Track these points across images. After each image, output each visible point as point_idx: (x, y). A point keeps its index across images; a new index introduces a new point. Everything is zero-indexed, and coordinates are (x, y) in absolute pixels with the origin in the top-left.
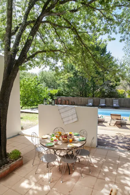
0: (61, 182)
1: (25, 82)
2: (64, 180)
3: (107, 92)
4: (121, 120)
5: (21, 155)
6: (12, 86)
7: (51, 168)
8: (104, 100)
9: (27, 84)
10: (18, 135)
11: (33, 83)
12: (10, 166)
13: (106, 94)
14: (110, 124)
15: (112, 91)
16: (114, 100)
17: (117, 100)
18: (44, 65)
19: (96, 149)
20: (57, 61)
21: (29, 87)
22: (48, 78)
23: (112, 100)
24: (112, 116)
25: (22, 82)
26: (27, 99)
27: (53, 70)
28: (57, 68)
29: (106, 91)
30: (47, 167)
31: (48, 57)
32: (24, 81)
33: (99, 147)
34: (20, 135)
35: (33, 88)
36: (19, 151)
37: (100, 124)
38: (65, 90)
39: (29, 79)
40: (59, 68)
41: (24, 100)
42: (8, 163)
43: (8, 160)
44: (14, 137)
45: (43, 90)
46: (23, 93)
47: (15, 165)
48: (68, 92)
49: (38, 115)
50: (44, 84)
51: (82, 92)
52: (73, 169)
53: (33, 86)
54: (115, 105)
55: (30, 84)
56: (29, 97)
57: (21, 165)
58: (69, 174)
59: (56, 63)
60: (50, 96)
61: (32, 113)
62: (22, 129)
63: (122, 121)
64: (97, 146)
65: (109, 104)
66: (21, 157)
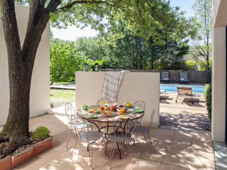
0: (109, 168)
1: (58, 49)
2: (112, 166)
3: (172, 62)
4: (191, 95)
5: (50, 134)
6: (40, 40)
7: (93, 151)
8: (167, 73)
9: (60, 52)
10: (47, 113)
11: (68, 50)
12: (33, 147)
13: (169, 65)
14: (176, 101)
15: (178, 61)
16: (181, 73)
17: (186, 73)
18: (84, 24)
19: (157, 130)
20: (102, 16)
21: (63, 56)
22: (89, 47)
23: (179, 73)
24: (179, 90)
25: (53, 50)
26: (59, 71)
27: (96, 29)
28: (102, 26)
29: (170, 61)
30: (88, 151)
31: (89, 12)
32: (55, 49)
33: (162, 127)
34: (48, 114)
35: (67, 57)
36: (47, 129)
37: (163, 101)
38: (112, 60)
39: (62, 45)
40: (105, 26)
41: (56, 74)
42: (30, 143)
43: (31, 140)
44: (39, 116)
45: (82, 60)
46: (54, 63)
47: (41, 147)
48: (117, 64)
49: (74, 91)
50: (83, 53)
51: (137, 63)
52: (126, 153)
53: (67, 55)
54: (182, 79)
55: (63, 52)
56: (63, 69)
57: (49, 147)
58: (120, 158)
59: (101, 20)
60: (91, 68)
61: (67, 89)
62: (52, 106)
63: (194, 97)
64: (159, 126)
65: (175, 79)
66: (49, 137)
